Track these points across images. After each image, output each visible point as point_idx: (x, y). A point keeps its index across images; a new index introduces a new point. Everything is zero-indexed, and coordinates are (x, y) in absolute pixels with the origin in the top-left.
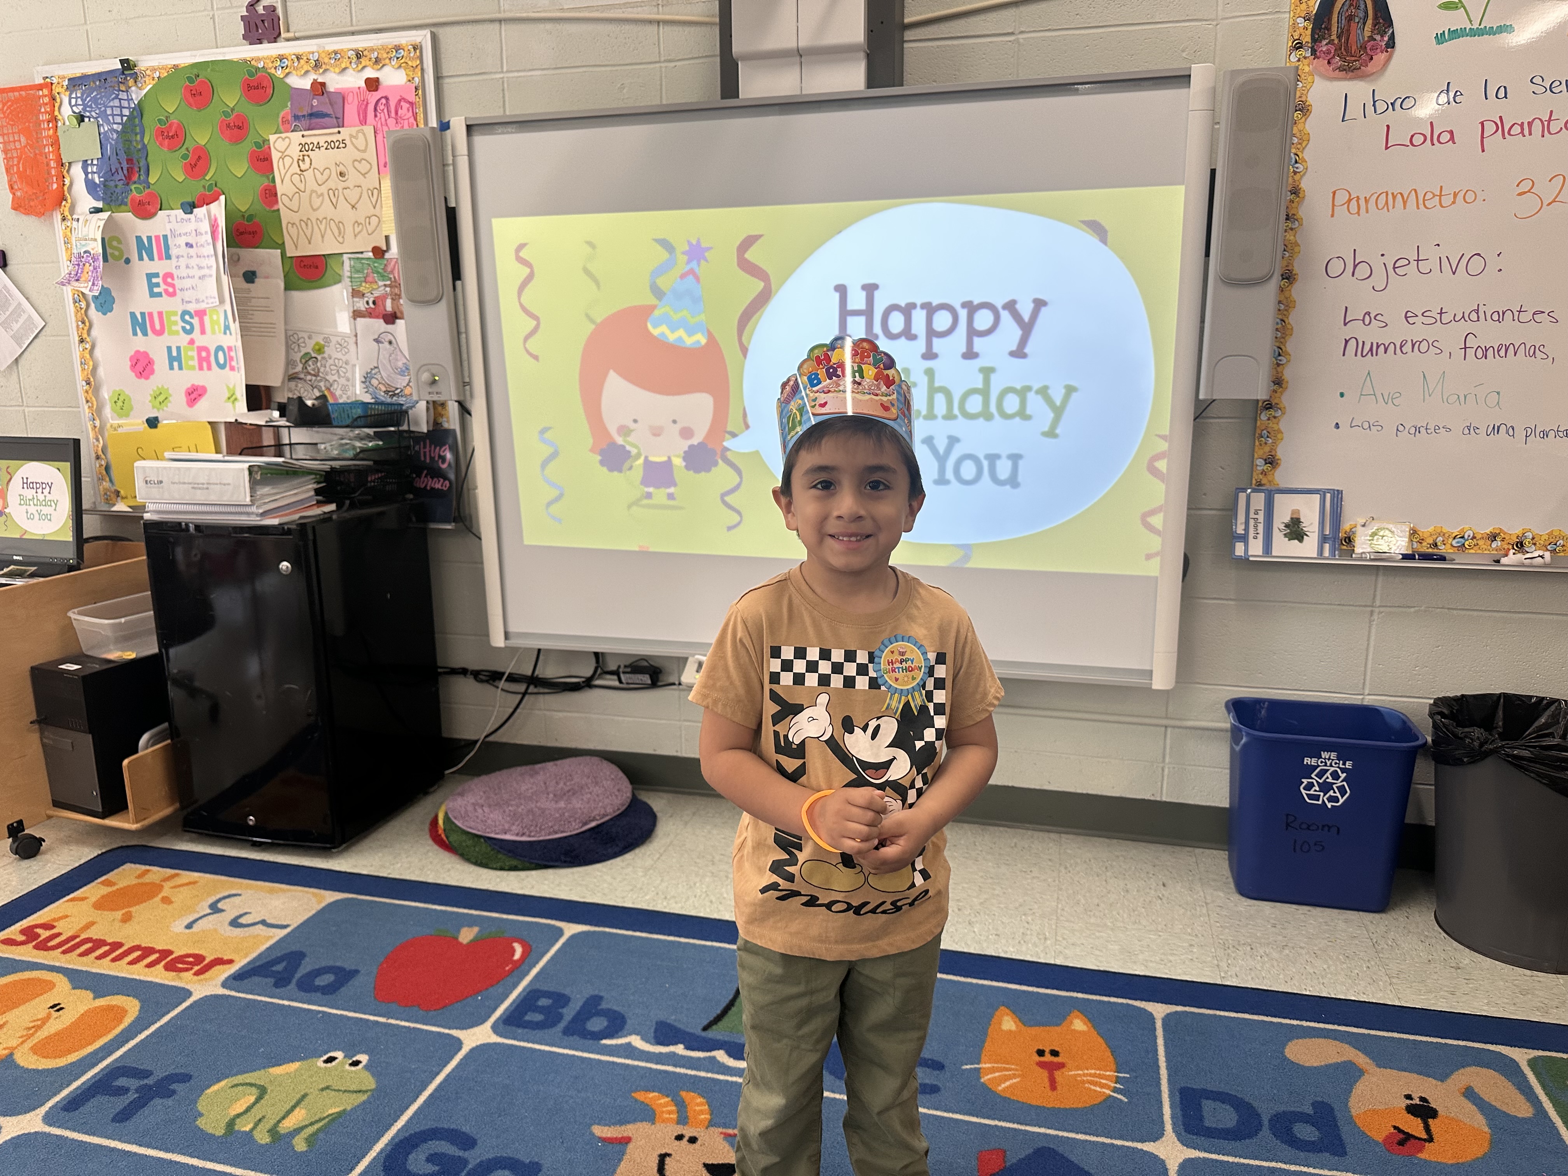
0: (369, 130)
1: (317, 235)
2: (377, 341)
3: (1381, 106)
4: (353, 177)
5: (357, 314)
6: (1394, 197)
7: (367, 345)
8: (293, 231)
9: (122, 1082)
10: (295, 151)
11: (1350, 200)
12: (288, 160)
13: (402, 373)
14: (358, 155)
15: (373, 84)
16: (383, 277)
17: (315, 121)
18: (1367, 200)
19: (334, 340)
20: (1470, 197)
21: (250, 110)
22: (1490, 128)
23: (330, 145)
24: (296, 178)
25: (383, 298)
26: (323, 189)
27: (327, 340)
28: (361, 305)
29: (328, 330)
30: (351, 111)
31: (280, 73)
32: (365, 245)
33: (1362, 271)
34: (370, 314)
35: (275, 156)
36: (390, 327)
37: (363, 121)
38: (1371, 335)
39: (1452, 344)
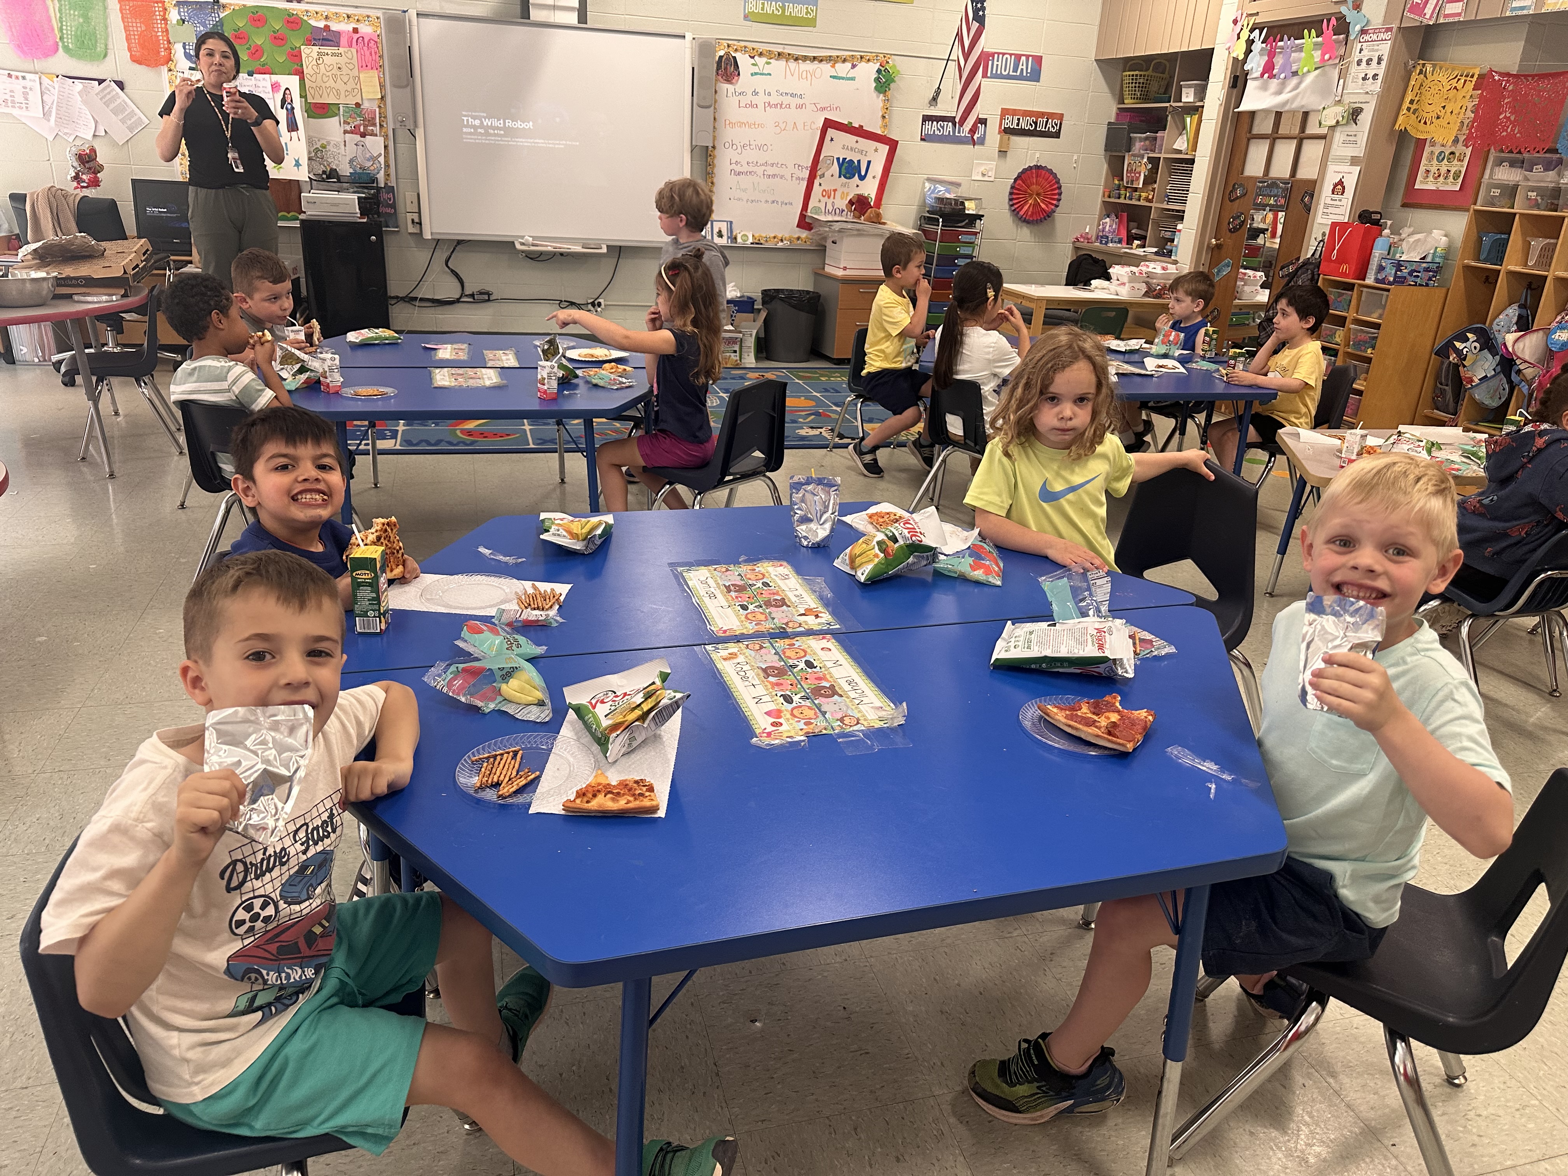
0: (354, 51)
1: (325, 94)
2: (356, 145)
3: (737, 94)
4: (345, 70)
5: (345, 132)
6: (742, 124)
7: (351, 147)
8: (312, 91)
10: (315, 55)
11: (728, 123)
12: (311, 59)
13: (368, 160)
14: (349, 61)
15: (356, 30)
16: (360, 117)
17: (324, 42)
18: (735, 124)
19: (332, 143)
20: (763, 126)
21: (287, 32)
22: (767, 104)
23: (333, 55)
24: (315, 67)
25: (360, 125)
26: (330, 74)
27: (329, 143)
28: (348, 128)
29: (329, 138)
30: (344, 41)
31: (305, 18)
32: (352, 101)
33: (735, 147)
34: (352, 132)
35: (304, 56)
36: (362, 139)
37: (351, 46)
38: (738, 168)
39: (760, 173)
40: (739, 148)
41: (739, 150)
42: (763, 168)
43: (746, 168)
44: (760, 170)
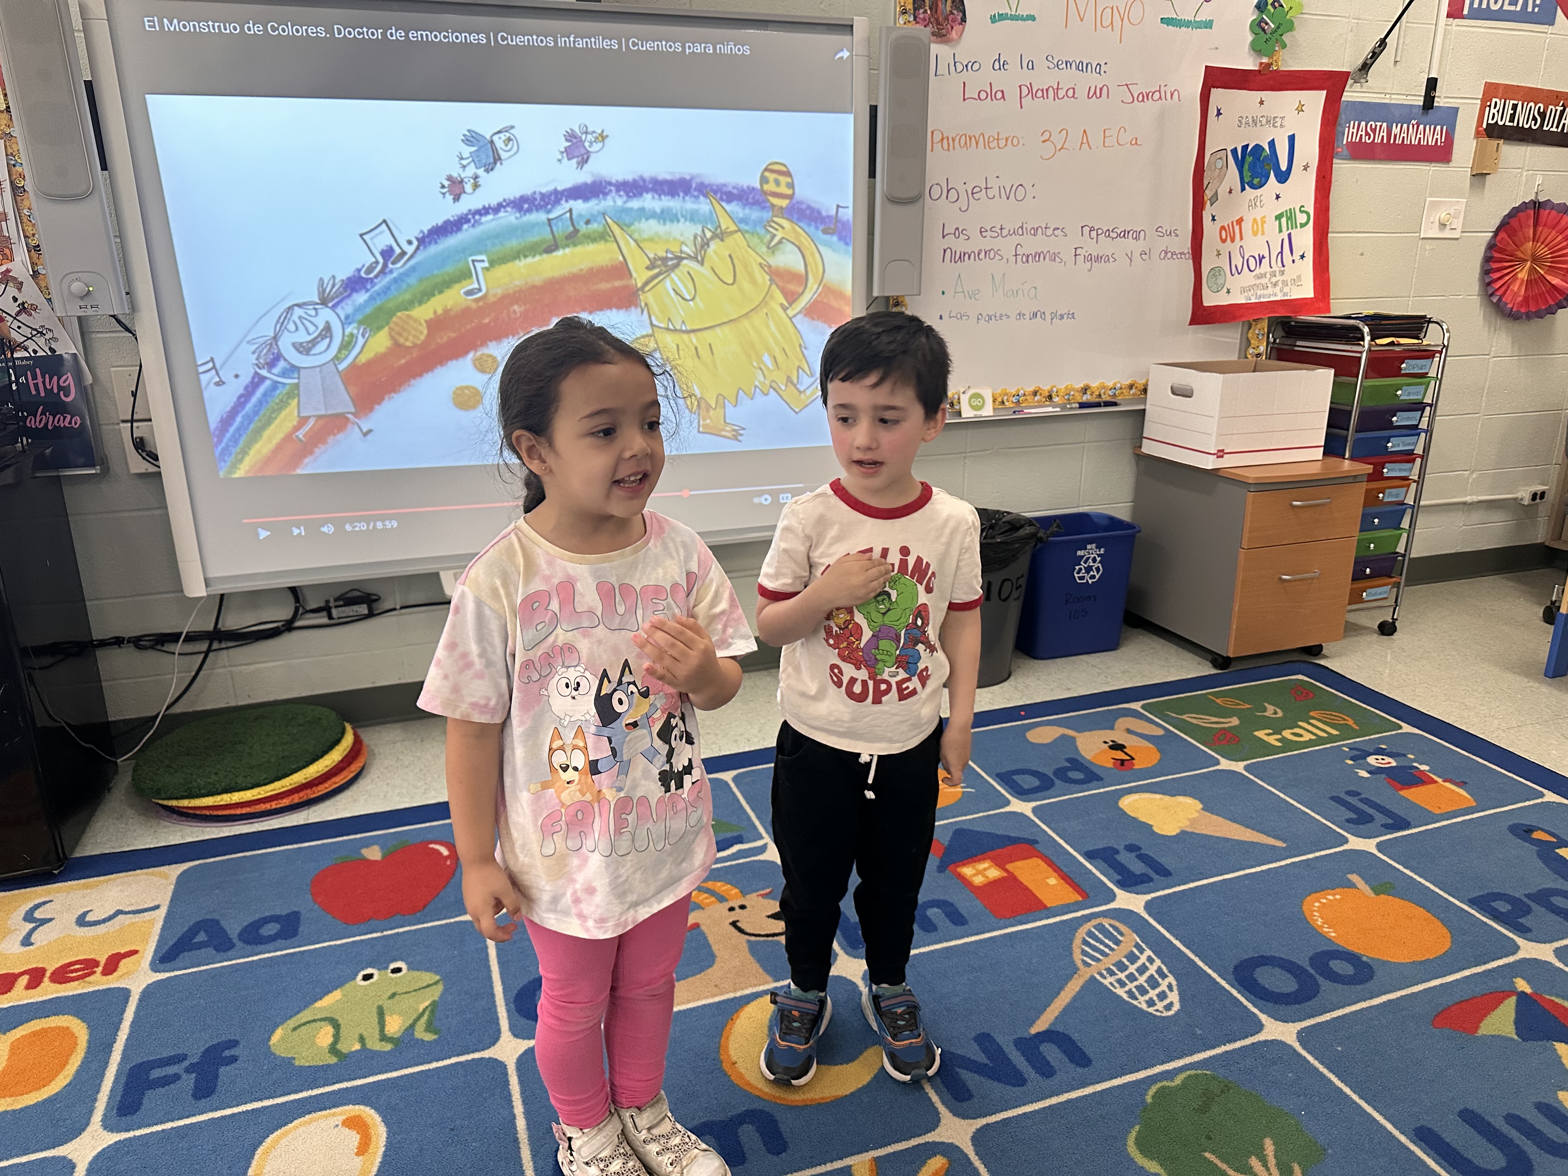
3: (959, 67)
6: (970, 139)
11: (942, 139)
18: (953, 140)
20: (1015, 142)
22: (1025, 91)
33: (953, 195)
38: (960, 245)
39: (1008, 253)
40: (963, 195)
41: (963, 203)
42: (1016, 239)
43: (976, 243)
44: (1007, 246)
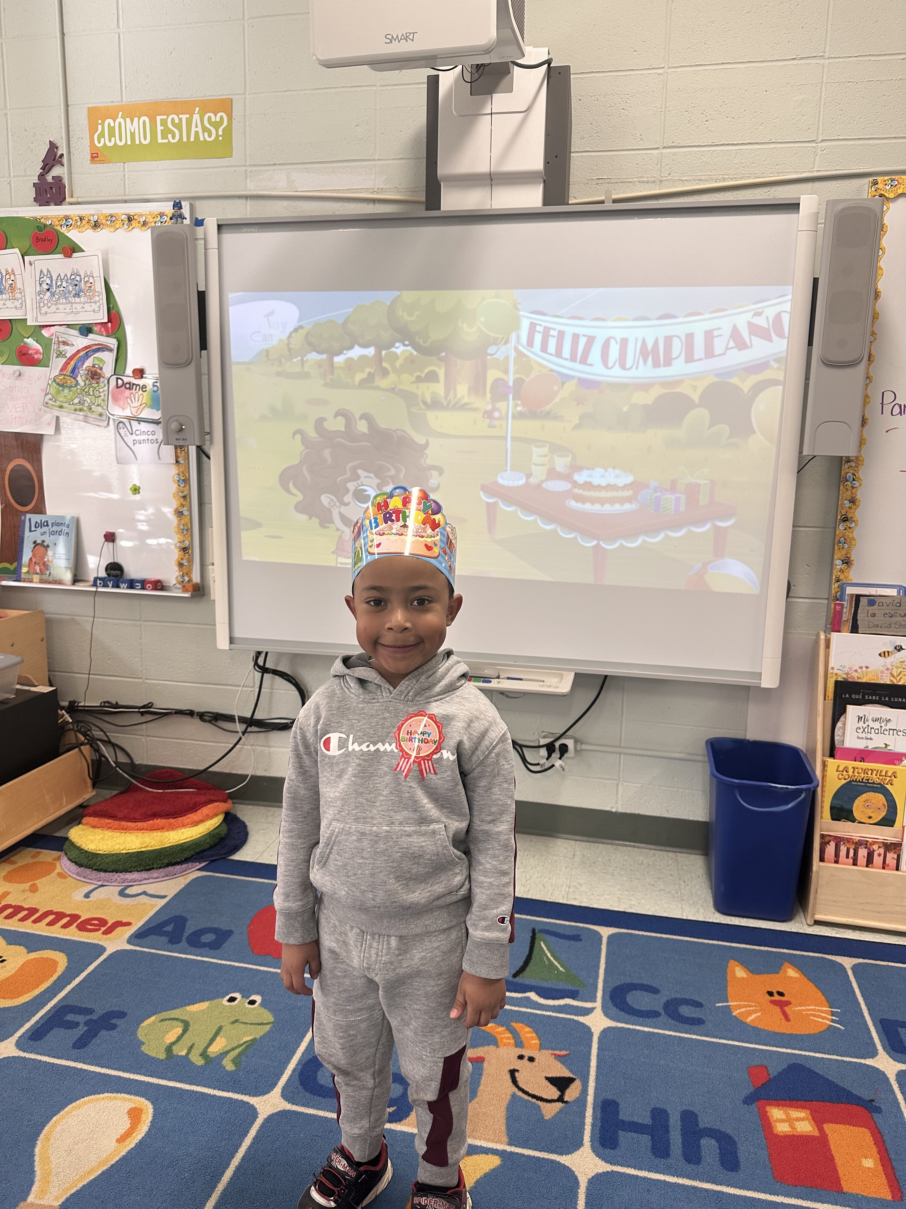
9: (70, 1017)
